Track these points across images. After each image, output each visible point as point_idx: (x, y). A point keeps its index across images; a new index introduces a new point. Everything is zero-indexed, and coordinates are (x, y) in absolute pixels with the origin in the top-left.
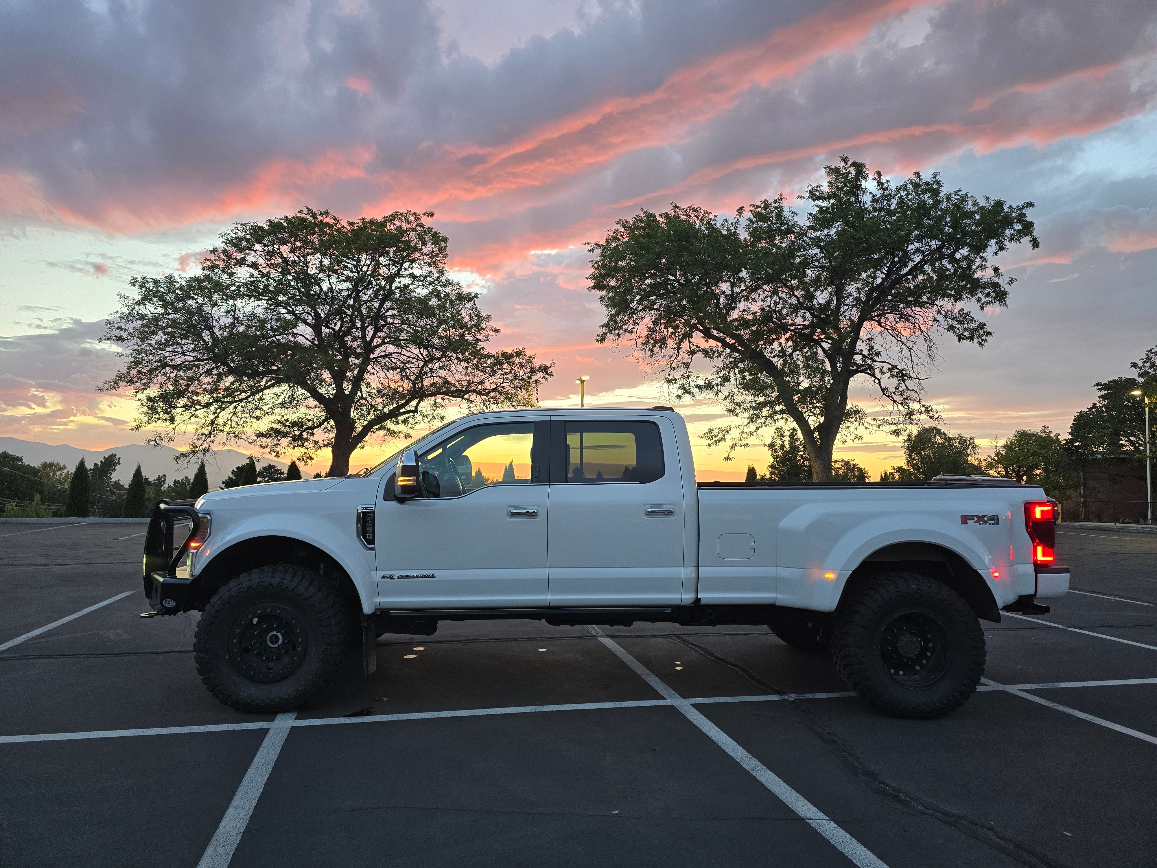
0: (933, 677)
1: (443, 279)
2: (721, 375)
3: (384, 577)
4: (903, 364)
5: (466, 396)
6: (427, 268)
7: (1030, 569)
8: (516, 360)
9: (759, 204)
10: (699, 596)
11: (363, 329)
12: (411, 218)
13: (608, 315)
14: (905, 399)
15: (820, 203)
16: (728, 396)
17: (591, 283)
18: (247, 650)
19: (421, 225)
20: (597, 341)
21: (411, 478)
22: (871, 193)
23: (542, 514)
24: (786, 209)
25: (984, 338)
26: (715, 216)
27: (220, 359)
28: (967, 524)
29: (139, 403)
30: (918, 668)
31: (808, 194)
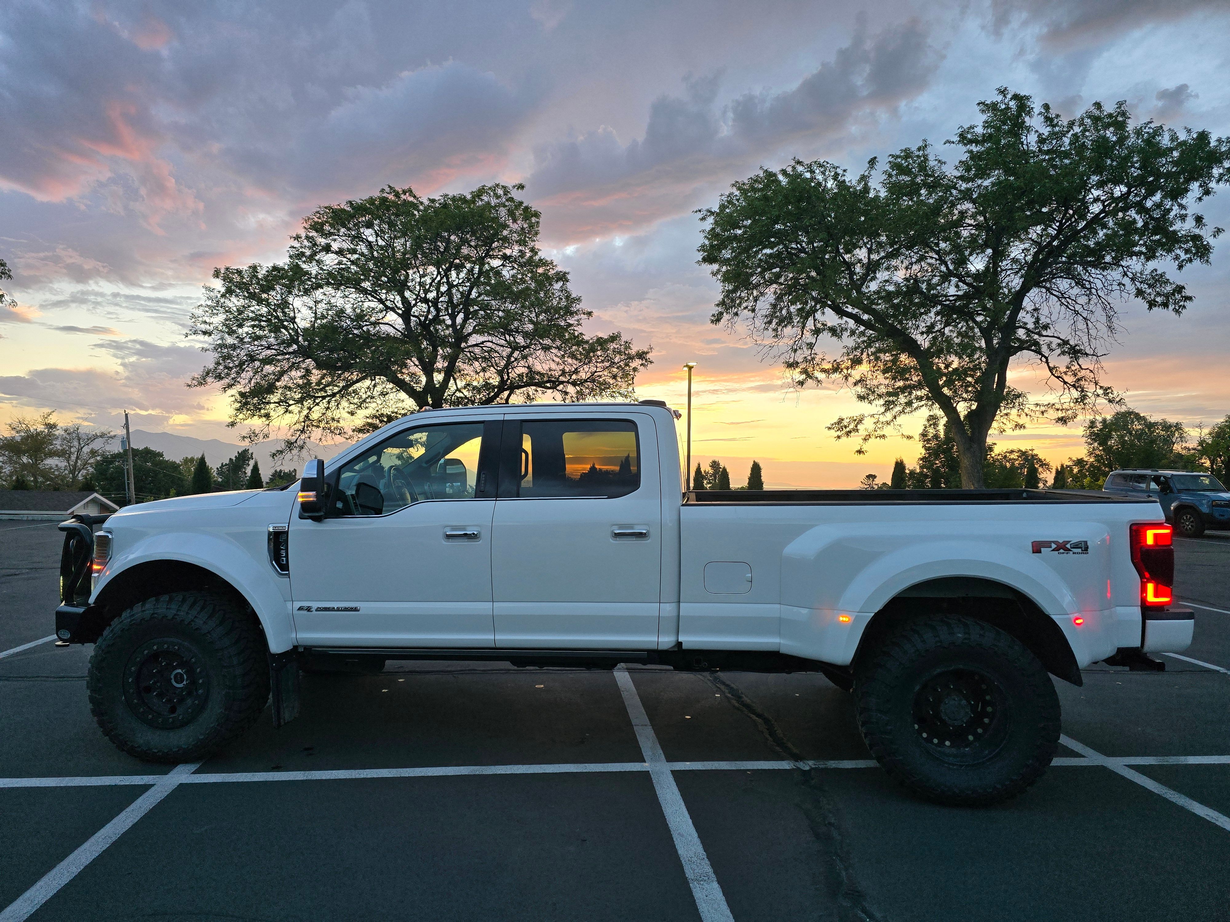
0: (987, 752)
1: (537, 258)
2: (851, 357)
3: (300, 609)
4: (1077, 337)
5: (561, 387)
6: (516, 248)
7: (1136, 612)
8: (612, 346)
9: (898, 153)
10: (680, 640)
11: (453, 317)
12: (500, 192)
13: (723, 292)
14: (1079, 380)
15: (974, 148)
16: (860, 381)
17: (700, 256)
18: (146, 689)
19: (511, 199)
20: (712, 322)
21: (311, 493)
22: (1037, 131)
23: (485, 535)
24: (931, 157)
25: (1182, 303)
26: (845, 171)
27: (305, 353)
28: (1040, 552)
29: (233, 399)
30: (971, 738)
31: (956, 139)
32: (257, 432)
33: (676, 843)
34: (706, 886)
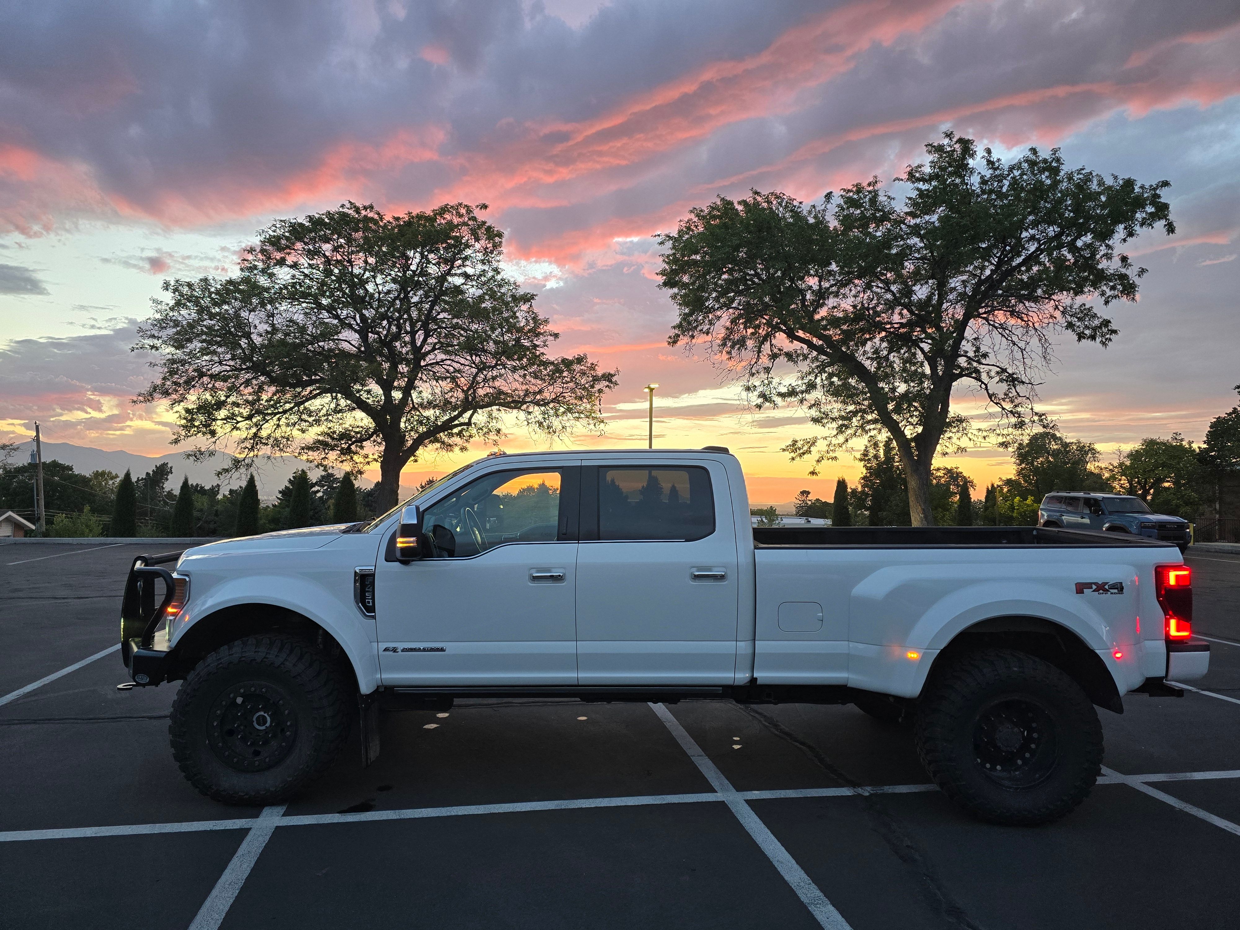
0: (1037, 775)
1: (499, 277)
2: (806, 381)
3: (386, 650)
4: (1015, 367)
5: (524, 407)
6: (480, 267)
7: (1161, 645)
8: (577, 367)
9: (850, 188)
10: (755, 675)
11: (413, 333)
12: (463, 211)
13: (680, 315)
14: (1016, 406)
15: (921, 185)
16: (814, 405)
17: (661, 279)
18: (231, 733)
19: (474, 219)
20: (669, 343)
21: (412, 539)
22: (980, 173)
23: (570, 578)
24: (881, 193)
25: (1108, 336)
26: (801, 203)
27: (258, 368)
28: (1083, 593)
30: (1019, 762)
31: (905, 176)
32: (203, 450)
33: (779, 869)
34: (824, 909)
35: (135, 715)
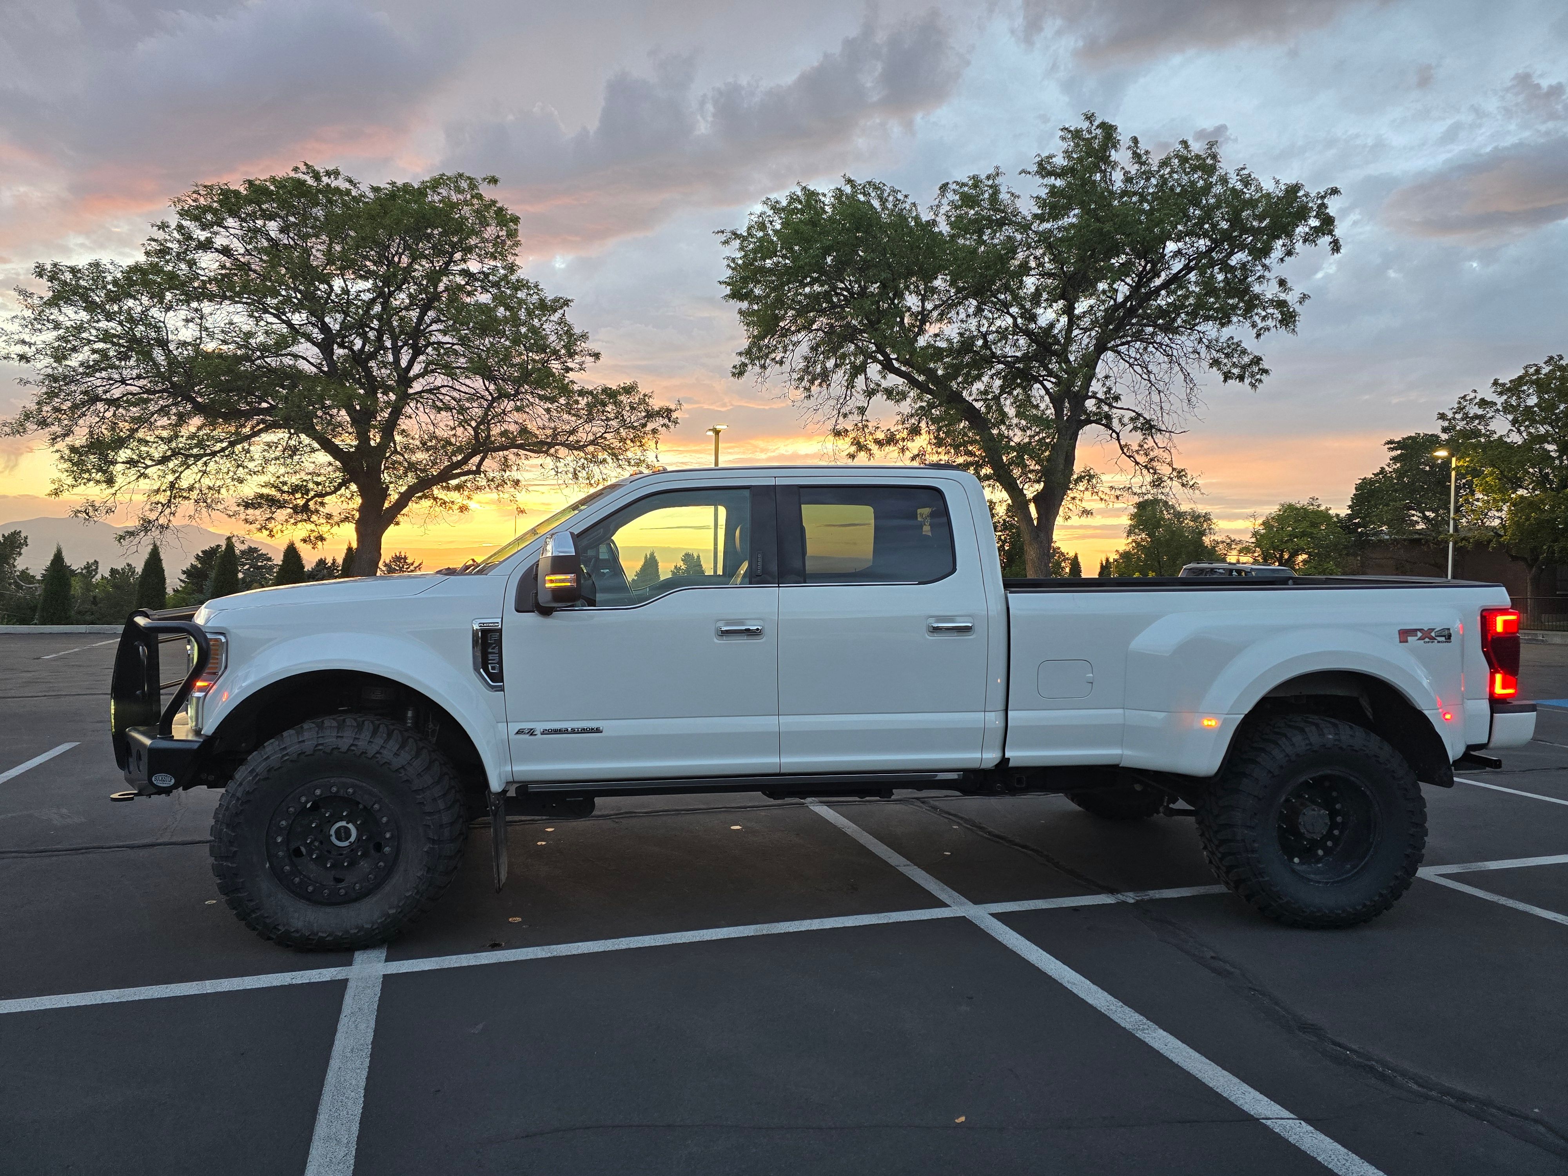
1: (513, 278)
2: (908, 426)
3: (520, 732)
4: (1152, 412)
5: (552, 451)
6: (488, 262)
7: (1484, 705)
8: (625, 399)
9: (966, 180)
10: (1007, 756)
11: (396, 351)
12: (464, 185)
13: (749, 337)
14: (1152, 460)
15: (1052, 180)
16: (918, 455)
17: (728, 290)
18: (299, 853)
19: (479, 197)
20: (734, 375)
21: (568, 577)
22: (1123, 168)
23: (769, 632)
24: (1003, 189)
25: (1258, 377)
26: (906, 196)
27: (180, 392)
28: (1407, 642)
29: (58, 455)
30: (1320, 852)
31: (1035, 168)
32: (97, 505)
35: (107, 845)
